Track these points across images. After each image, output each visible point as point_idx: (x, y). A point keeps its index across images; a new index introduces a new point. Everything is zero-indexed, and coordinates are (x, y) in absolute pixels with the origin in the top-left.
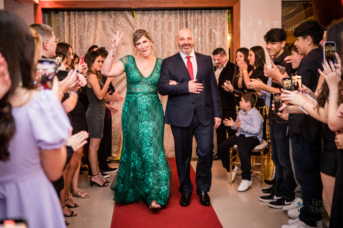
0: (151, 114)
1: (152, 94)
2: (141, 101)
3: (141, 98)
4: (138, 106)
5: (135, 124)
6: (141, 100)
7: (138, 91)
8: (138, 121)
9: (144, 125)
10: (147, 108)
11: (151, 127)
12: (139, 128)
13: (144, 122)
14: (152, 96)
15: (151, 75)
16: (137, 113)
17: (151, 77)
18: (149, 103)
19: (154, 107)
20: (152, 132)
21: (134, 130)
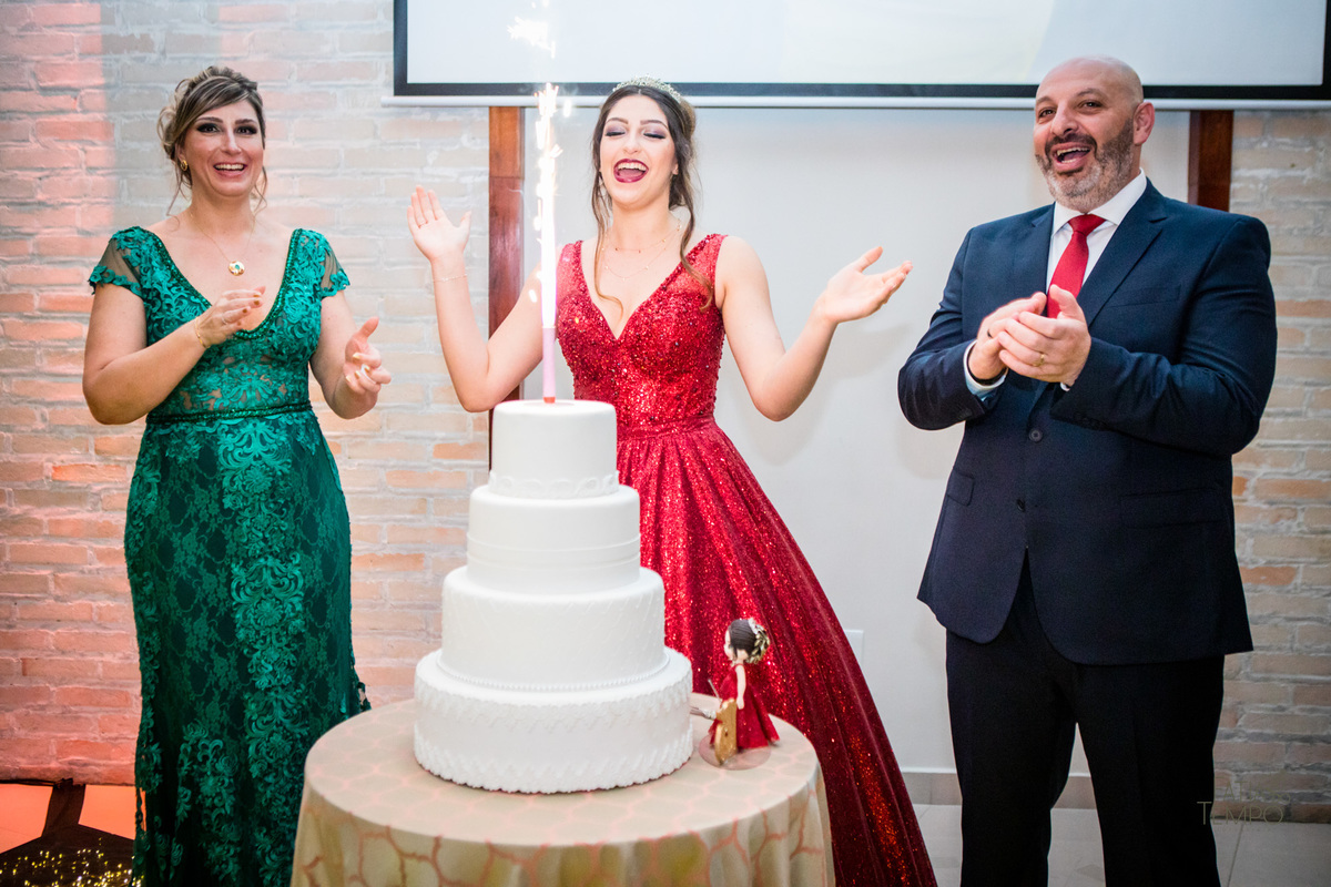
0: (295, 517)
1: (289, 411)
2: (236, 453)
3: (237, 439)
4: (226, 483)
5: (209, 580)
6: (240, 450)
7: (215, 405)
8: (226, 561)
9: (260, 574)
10: (274, 487)
11: (296, 583)
12: (234, 594)
13: (262, 560)
14: (290, 423)
15: (274, 316)
16: (221, 519)
17: (273, 327)
18: (279, 462)
19: (305, 480)
20: (299, 608)
21: (205, 609)
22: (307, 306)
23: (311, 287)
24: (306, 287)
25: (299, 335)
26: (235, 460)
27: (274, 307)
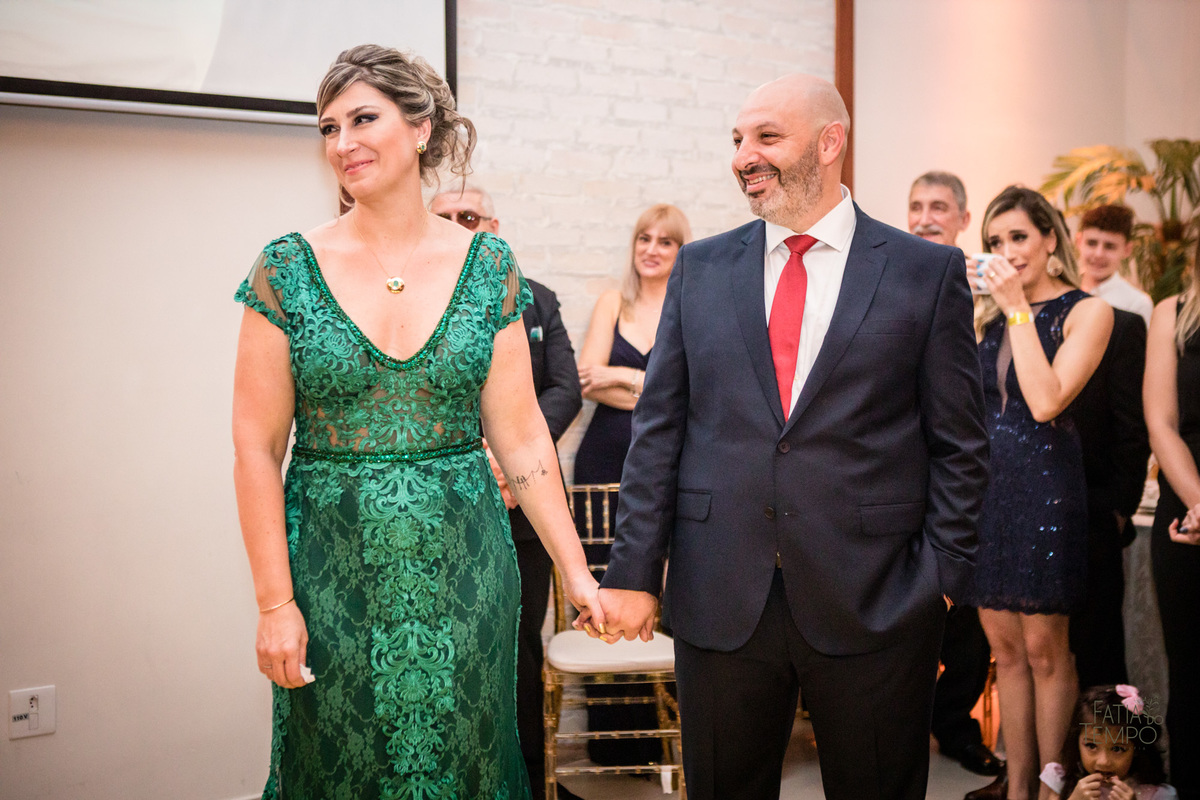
0: (448, 577)
1: (446, 455)
2: (379, 502)
3: (382, 485)
4: (367, 534)
5: (346, 644)
6: (384, 499)
7: (360, 445)
8: (367, 623)
9: (405, 641)
10: (422, 542)
11: (447, 654)
12: (374, 662)
13: (407, 625)
14: (447, 469)
15: (433, 345)
16: (362, 575)
17: (431, 356)
18: (428, 514)
19: (462, 534)
20: (448, 683)
21: (340, 676)
22: (474, 333)
23: (484, 309)
24: (476, 310)
25: (461, 367)
26: (378, 510)
27: (435, 333)
